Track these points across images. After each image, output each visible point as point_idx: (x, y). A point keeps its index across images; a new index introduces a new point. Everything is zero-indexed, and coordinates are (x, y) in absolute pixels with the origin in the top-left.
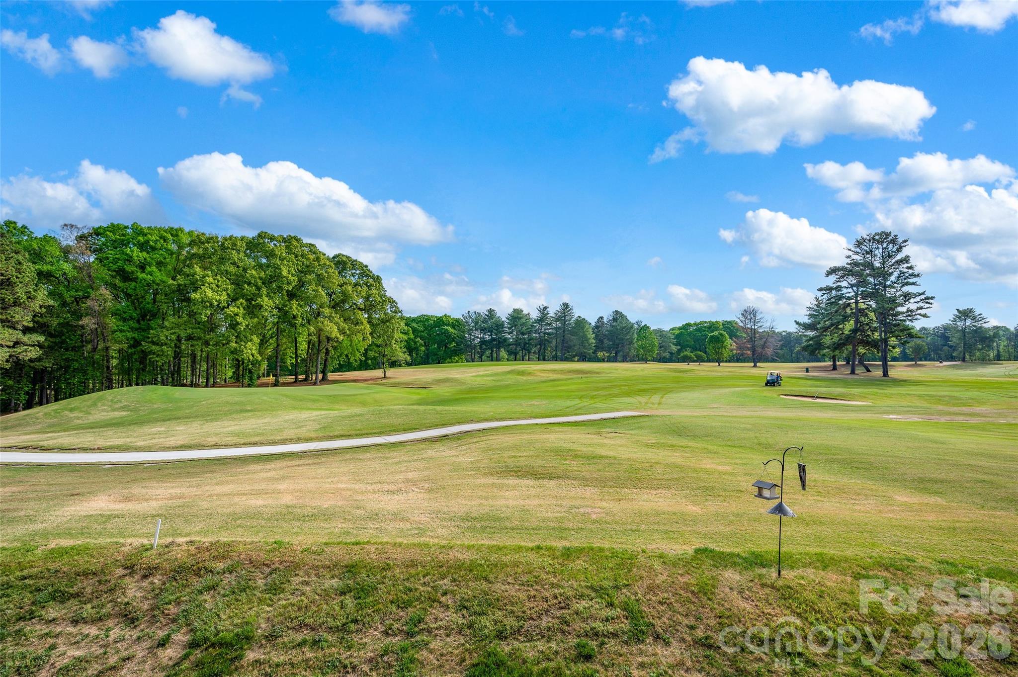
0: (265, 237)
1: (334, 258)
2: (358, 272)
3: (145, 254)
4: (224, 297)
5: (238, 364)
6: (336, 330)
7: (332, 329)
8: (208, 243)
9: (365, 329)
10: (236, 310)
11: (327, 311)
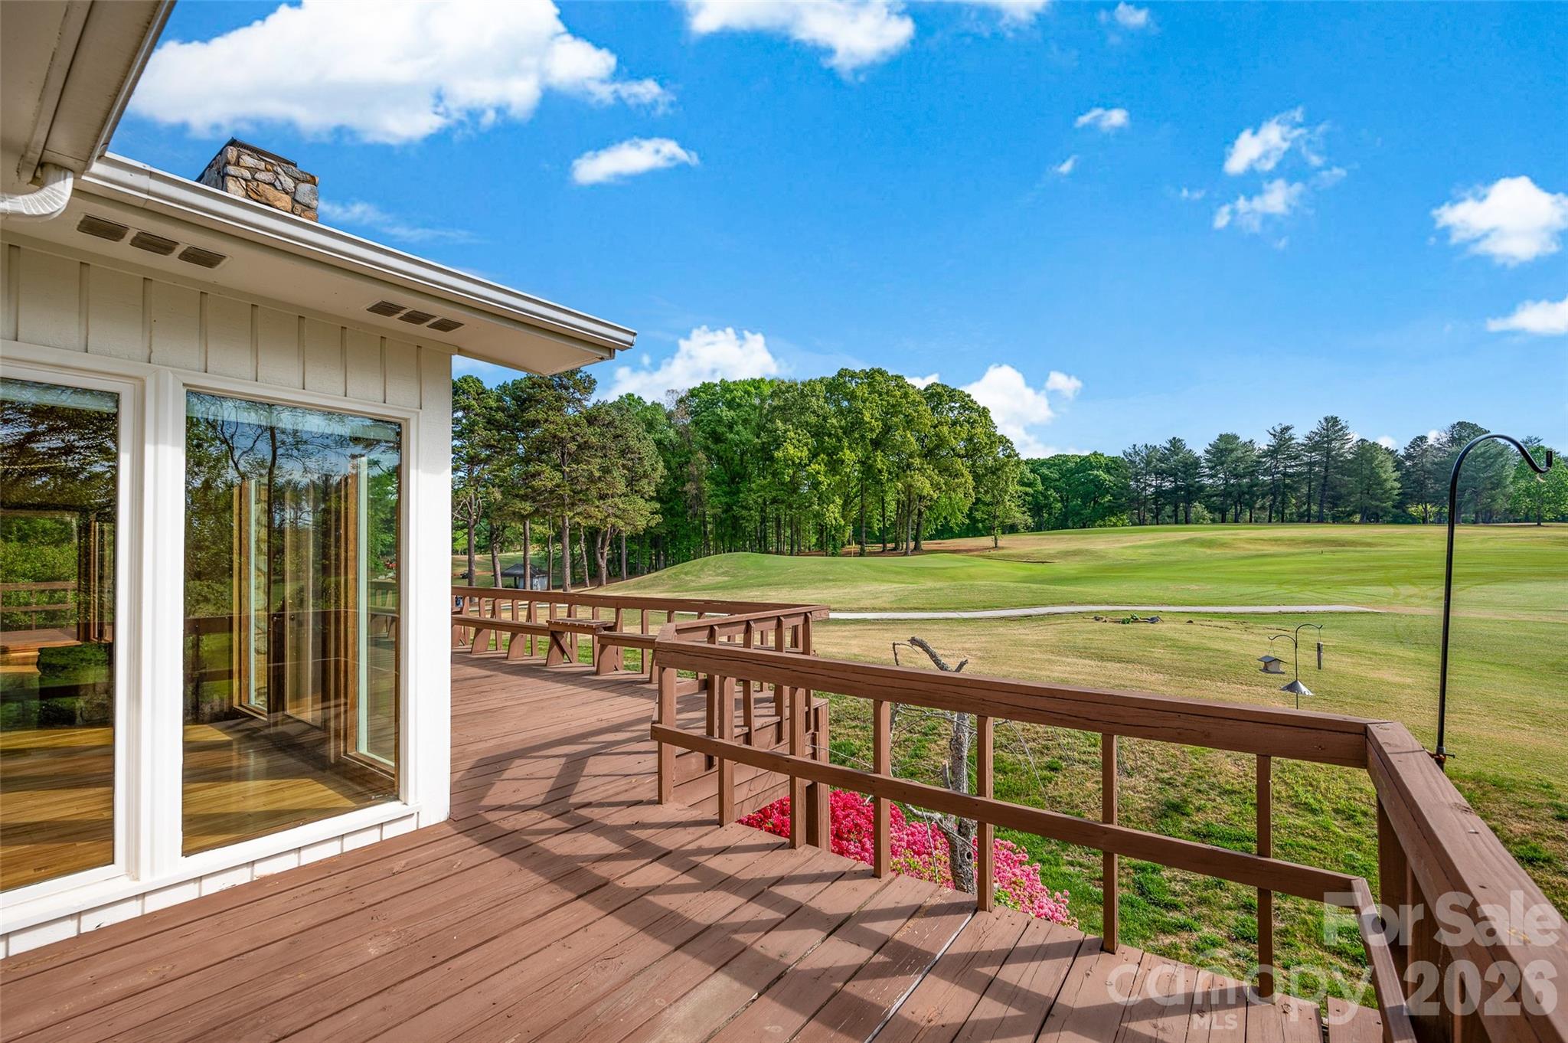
0: (845, 376)
1: (926, 389)
2: (957, 405)
3: (732, 412)
4: (806, 452)
5: (821, 529)
6: (929, 486)
7: (923, 484)
8: (788, 392)
9: (966, 482)
10: (817, 467)
11: (917, 462)
